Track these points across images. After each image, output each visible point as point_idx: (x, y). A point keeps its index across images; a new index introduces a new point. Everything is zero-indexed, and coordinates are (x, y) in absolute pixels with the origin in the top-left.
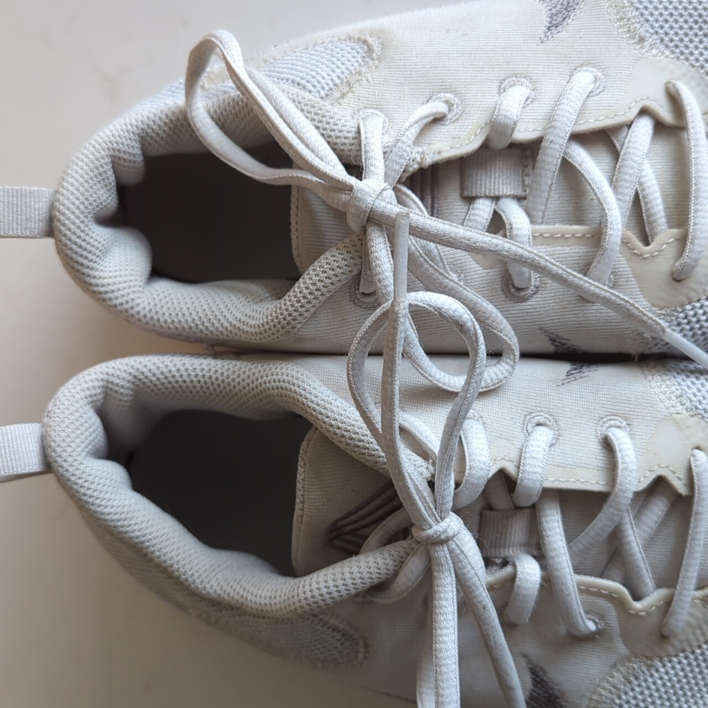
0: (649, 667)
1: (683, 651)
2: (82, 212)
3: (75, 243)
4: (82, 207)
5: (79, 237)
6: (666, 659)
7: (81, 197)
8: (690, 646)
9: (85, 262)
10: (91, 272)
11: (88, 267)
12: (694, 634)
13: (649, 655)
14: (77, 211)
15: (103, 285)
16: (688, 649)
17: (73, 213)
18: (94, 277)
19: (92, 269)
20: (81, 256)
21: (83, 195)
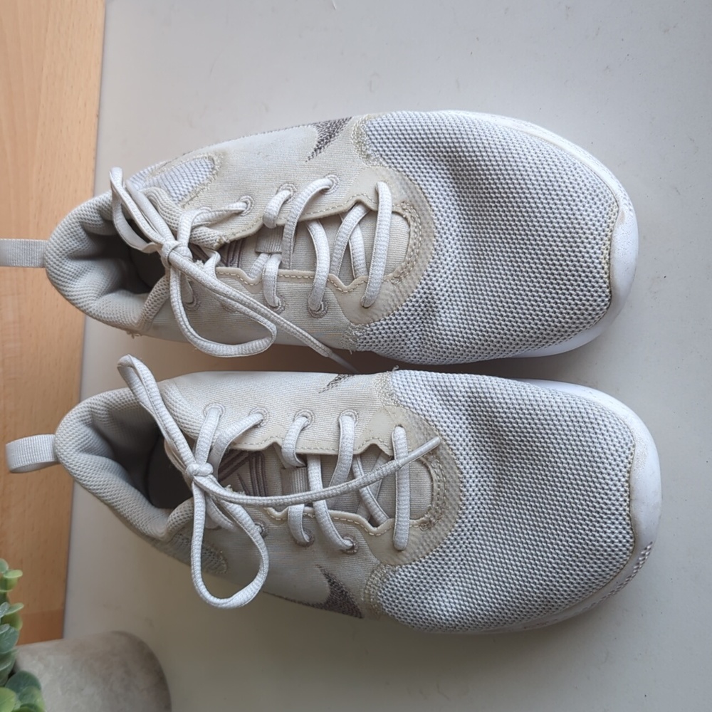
0: (394, 572)
1: (414, 561)
2: (58, 255)
3: (53, 272)
4: (58, 252)
5: (55, 269)
6: (404, 566)
7: (58, 246)
8: (418, 557)
9: (60, 282)
10: (65, 288)
11: (62, 285)
12: (418, 548)
13: (393, 564)
14: (54, 254)
15: (72, 296)
16: (416, 559)
17: (52, 255)
18: (66, 291)
19: (65, 286)
20: (57, 279)
21: (58, 244)
